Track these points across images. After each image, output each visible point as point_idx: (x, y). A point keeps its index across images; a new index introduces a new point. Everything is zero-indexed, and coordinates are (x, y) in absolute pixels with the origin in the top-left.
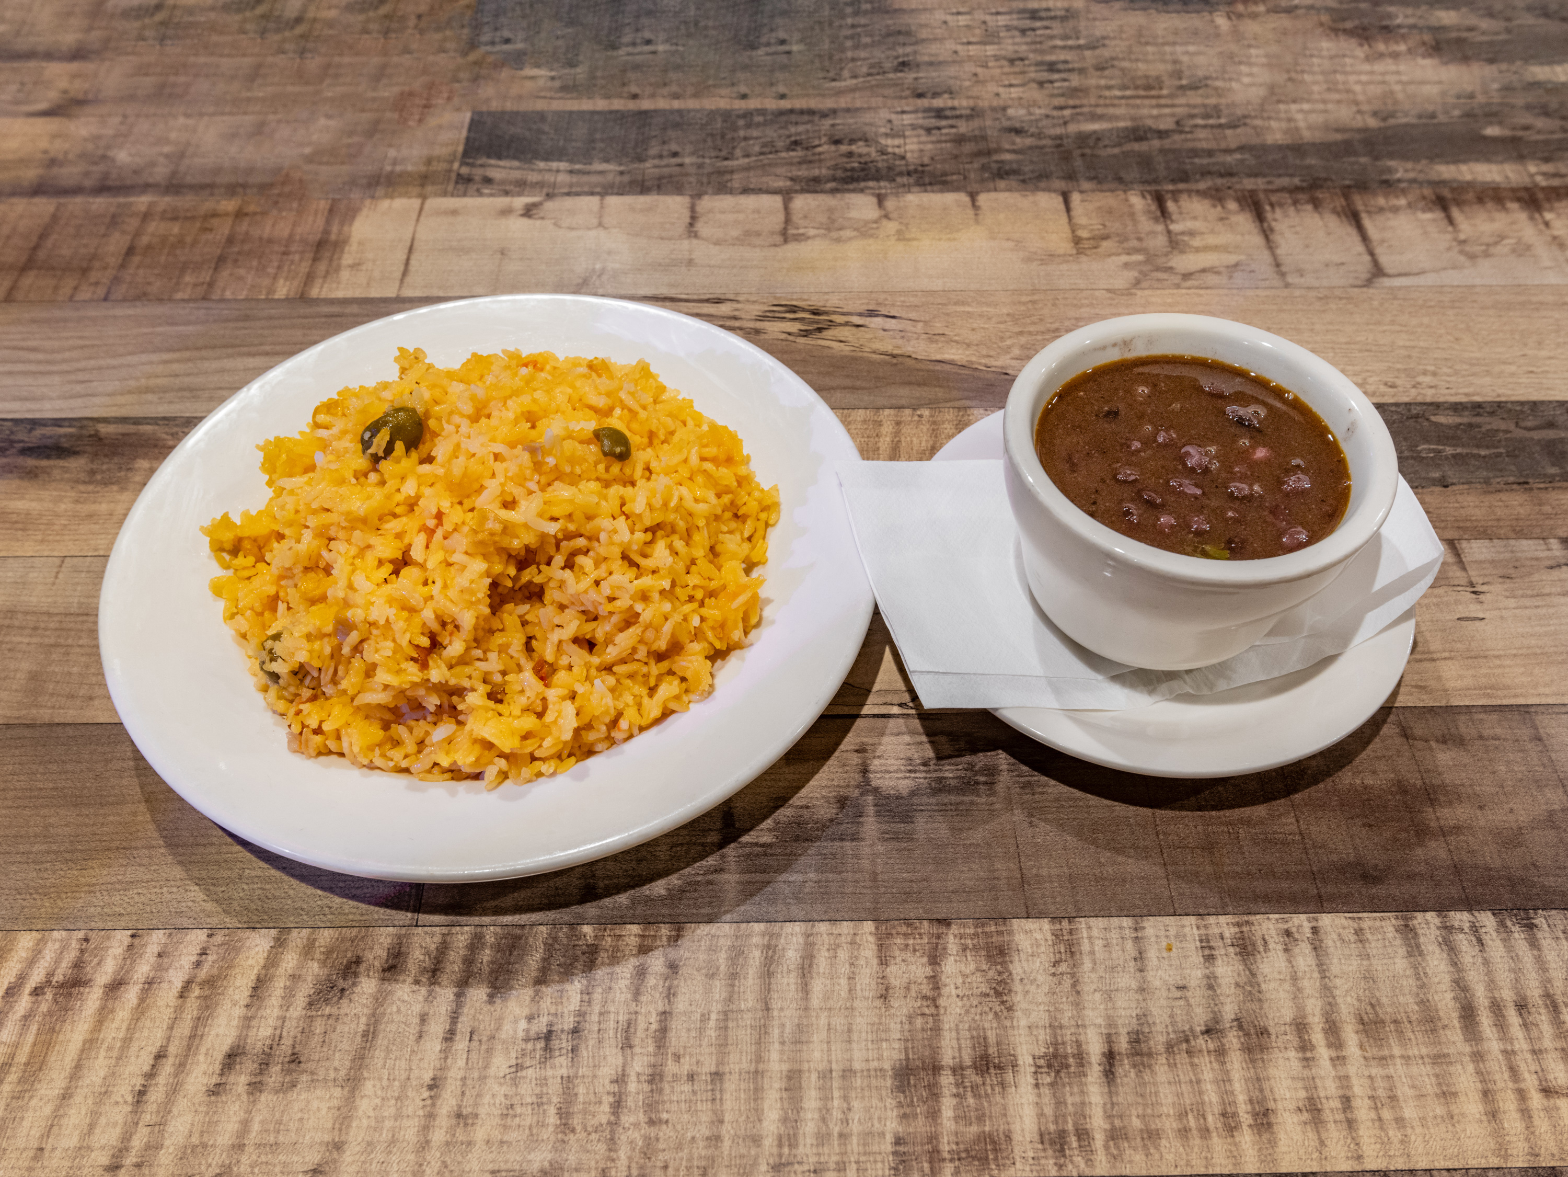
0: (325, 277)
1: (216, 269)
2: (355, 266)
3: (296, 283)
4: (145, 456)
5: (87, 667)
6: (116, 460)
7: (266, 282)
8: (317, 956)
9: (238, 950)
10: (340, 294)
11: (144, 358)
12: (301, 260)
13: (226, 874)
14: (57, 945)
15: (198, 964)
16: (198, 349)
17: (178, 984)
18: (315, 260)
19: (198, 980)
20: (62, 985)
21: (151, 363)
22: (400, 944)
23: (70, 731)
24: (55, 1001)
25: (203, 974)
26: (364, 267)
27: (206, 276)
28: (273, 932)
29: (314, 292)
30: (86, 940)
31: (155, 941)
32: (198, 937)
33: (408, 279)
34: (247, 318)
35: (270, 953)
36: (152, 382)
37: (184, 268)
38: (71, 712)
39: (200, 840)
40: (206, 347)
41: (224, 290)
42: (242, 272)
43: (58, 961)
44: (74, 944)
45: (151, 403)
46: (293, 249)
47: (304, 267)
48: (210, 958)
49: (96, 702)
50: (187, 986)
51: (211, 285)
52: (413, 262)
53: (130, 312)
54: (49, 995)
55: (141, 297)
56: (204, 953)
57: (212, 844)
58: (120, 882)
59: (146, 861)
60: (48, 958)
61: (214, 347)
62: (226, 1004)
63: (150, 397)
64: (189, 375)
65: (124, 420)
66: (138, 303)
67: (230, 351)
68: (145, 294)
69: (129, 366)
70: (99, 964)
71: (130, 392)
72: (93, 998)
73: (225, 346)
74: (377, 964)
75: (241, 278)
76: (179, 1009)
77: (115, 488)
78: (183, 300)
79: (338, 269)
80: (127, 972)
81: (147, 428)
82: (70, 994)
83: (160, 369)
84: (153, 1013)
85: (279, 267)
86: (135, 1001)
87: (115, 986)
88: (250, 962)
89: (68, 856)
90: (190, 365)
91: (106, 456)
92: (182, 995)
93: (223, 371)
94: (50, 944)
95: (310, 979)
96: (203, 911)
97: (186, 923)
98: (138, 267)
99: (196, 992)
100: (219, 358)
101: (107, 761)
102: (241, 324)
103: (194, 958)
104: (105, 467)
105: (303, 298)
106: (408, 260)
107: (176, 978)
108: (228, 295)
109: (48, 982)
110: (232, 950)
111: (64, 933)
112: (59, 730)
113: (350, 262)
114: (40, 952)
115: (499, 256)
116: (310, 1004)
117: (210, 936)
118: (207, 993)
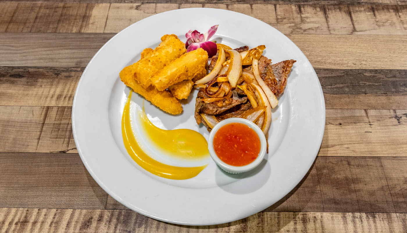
0: (85, 26)
1: (58, 23)
2: (93, 23)
3: (78, 28)
4: (41, 78)
5: (27, 137)
6: (33, 79)
7: (71, 28)
8: (82, 216)
9: (63, 214)
10: (89, 32)
11: (40, 49)
12: (79, 21)
13: (60, 194)
14: (21, 212)
15: (54, 218)
16: (53, 47)
17: (49, 223)
18: (83, 21)
19: (54, 222)
20: (22, 222)
21: (42, 51)
22: (102, 214)
23: (23, 154)
24: (21, 226)
25: (55, 220)
26: (95, 24)
27: (55, 26)
28: (72, 210)
29: (83, 31)
30: (28, 211)
31: (44, 211)
32: (54, 211)
33: (106, 28)
34: (66, 38)
35: (71, 215)
36: (42, 56)
37: (50, 23)
38: (23, 149)
39: (54, 185)
40: (55, 47)
41: (60, 30)
42: (64, 24)
43: (21, 216)
44: (25, 212)
45: (42, 62)
46: (77, 18)
47: (80, 23)
48: (57, 216)
49: (29, 147)
50: (52, 223)
51: (57, 28)
52: (107, 22)
53: (36, 36)
54: (19, 225)
55: (39, 31)
56: (55, 215)
57: (57, 186)
58: (35, 195)
59: (42, 190)
60: (19, 215)
61: (57, 47)
62: (61, 228)
63: (41, 61)
64: (51, 55)
65: (35, 67)
66: (38, 33)
67: (61, 48)
68: (40, 31)
69: (36, 52)
70: (31, 217)
71: (36, 59)
72: (30, 225)
73: (60, 47)
74: (96, 219)
75: (64, 26)
76: (50, 229)
77: (33, 87)
78: (50, 32)
79: (88, 24)
80: (37, 219)
81: (41, 70)
82: (24, 225)
83: (44, 53)
84: (43, 230)
85: (74, 23)
86: (39, 227)
87: (35, 223)
88: (66, 218)
89: (23, 188)
90: (52, 52)
91: (31, 78)
92: (50, 226)
93: (60, 54)
94: (19, 211)
95: (80, 222)
96: (55, 204)
97: (51, 207)
98: (38, 23)
99: (54, 225)
100: (59, 50)
101: (32, 163)
102: (64, 40)
103: (53, 216)
104: (31, 81)
105: (80, 33)
106: (106, 22)
107: (49, 221)
108: (61, 31)
109: (19, 221)
110: (62, 214)
111: (22, 209)
112: (21, 154)
113: (92, 22)
114: (17, 213)
115: (129, 21)
116: (80, 229)
117: (57, 210)
118: (56, 225)
